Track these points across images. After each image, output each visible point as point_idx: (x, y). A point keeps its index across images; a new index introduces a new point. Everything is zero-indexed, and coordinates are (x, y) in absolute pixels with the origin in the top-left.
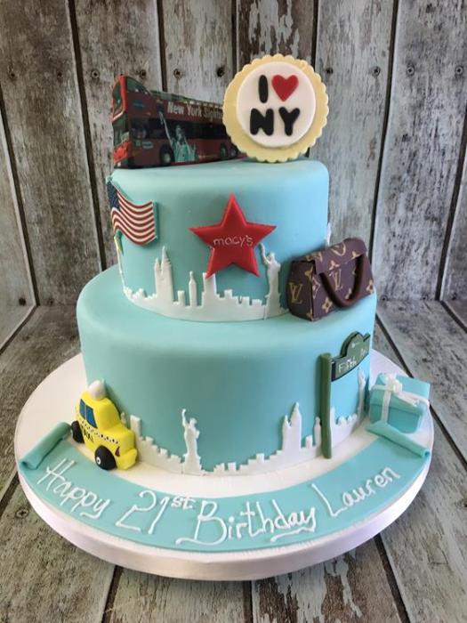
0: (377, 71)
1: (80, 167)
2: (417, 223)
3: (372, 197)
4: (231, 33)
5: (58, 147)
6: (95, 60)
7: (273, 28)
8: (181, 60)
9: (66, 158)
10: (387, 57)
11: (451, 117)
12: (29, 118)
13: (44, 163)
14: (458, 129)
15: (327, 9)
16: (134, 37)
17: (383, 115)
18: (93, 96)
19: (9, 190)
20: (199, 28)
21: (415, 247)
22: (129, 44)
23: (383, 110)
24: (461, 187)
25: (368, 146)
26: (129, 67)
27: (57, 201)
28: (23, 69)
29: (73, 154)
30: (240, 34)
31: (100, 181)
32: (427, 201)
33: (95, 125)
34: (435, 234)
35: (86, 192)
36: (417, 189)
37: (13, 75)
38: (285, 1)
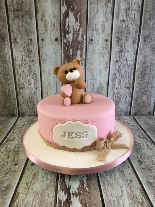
0: (107, 40)
1: (10, 69)
2: (122, 89)
3: (107, 81)
4: (60, 28)
5: (3, 63)
6: (15, 35)
7: (73, 26)
8: (44, 36)
9: (5, 66)
10: (110, 36)
11: (131, 55)
14: (133, 59)
15: (91, 21)
16: (28, 28)
17: (109, 54)
18: (15, 47)
20: (49, 25)
21: (122, 97)
22: (27, 30)
23: (109, 53)
24: (135, 77)
25: (105, 64)
26: (27, 37)
27: (2, 81)
29: (8, 65)
30: (63, 28)
31: (17, 74)
32: (125, 82)
33: (15, 56)
34: (128, 93)
35: (12, 78)
36: (121, 78)
38: (77, 18)
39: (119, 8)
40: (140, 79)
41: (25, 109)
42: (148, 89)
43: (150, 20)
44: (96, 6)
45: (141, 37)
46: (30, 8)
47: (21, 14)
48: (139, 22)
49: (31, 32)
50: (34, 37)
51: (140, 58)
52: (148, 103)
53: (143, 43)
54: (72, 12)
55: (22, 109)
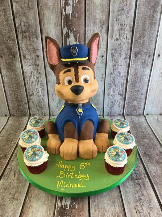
0: (103, 56)
1: (21, 80)
2: (116, 96)
3: (103, 89)
4: (62, 46)
5: (15, 75)
6: (24, 52)
9: (17, 78)
10: (106, 53)
11: (124, 68)
12: (6, 68)
13: (11, 79)
14: (126, 71)
16: (35, 47)
18: (24, 62)
19: (1, 86)
21: (116, 102)
22: (34, 48)
23: (105, 67)
24: (128, 86)
25: (101, 76)
26: (34, 54)
27: (15, 89)
28: (4, 55)
29: (19, 77)
31: (27, 84)
32: (119, 90)
33: (25, 70)
34: (121, 99)
35: (23, 87)
36: (116, 87)
37: (2, 56)
38: (76, 38)
39: (113, 29)
40: (131, 88)
41: (35, 111)
42: (138, 95)
43: (140, 39)
44: (92, 28)
45: (132, 53)
46: (36, 30)
47: (28, 35)
48: (131, 41)
50: (40, 54)
51: (131, 71)
52: (138, 107)
53: (135, 58)
54: (72, 33)
55: (33, 112)
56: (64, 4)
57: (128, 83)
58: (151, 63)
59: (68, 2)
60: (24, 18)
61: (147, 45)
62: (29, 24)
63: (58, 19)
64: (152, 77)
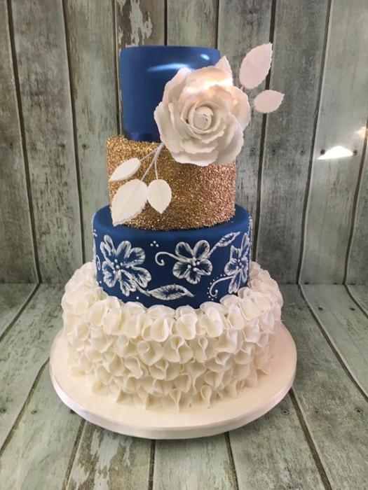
40: (269, 221)
41: (51, 271)
42: (284, 240)
43: (282, 117)
45: (265, 144)
46: (61, 90)
47: (44, 100)
49: (63, 132)
50: (69, 141)
51: (266, 183)
52: (285, 265)
53: (271, 156)
55: (46, 272)
56: (122, 40)
57: (261, 212)
58: (306, 168)
59: (130, 37)
60: (38, 66)
61: (298, 130)
62: (47, 78)
63: (109, 69)
64: (312, 197)
